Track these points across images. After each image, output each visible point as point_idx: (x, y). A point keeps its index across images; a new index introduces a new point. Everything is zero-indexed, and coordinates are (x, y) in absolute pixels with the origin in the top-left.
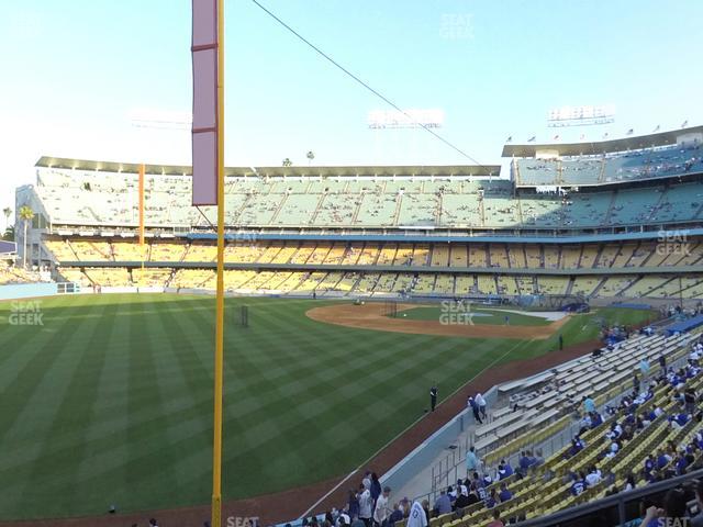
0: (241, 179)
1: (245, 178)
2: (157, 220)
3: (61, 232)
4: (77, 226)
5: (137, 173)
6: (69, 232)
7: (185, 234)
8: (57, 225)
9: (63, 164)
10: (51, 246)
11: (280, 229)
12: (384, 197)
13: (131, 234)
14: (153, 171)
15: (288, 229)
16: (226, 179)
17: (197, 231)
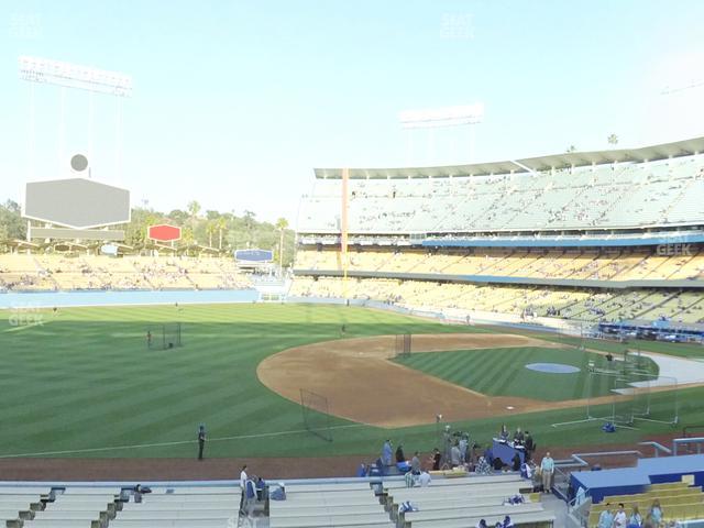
0: (507, 176)
1: (512, 176)
2: (397, 226)
3: (306, 241)
4: (322, 235)
5: (341, 178)
6: (312, 241)
7: (420, 242)
8: (306, 235)
9: (336, 175)
10: (300, 255)
11: (515, 233)
12: (667, 185)
13: (370, 242)
14: (420, 174)
15: (525, 233)
16: (492, 177)
17: (433, 238)
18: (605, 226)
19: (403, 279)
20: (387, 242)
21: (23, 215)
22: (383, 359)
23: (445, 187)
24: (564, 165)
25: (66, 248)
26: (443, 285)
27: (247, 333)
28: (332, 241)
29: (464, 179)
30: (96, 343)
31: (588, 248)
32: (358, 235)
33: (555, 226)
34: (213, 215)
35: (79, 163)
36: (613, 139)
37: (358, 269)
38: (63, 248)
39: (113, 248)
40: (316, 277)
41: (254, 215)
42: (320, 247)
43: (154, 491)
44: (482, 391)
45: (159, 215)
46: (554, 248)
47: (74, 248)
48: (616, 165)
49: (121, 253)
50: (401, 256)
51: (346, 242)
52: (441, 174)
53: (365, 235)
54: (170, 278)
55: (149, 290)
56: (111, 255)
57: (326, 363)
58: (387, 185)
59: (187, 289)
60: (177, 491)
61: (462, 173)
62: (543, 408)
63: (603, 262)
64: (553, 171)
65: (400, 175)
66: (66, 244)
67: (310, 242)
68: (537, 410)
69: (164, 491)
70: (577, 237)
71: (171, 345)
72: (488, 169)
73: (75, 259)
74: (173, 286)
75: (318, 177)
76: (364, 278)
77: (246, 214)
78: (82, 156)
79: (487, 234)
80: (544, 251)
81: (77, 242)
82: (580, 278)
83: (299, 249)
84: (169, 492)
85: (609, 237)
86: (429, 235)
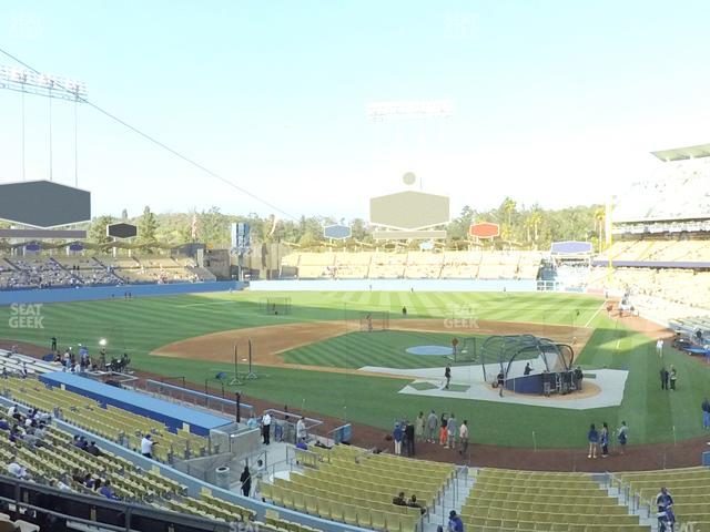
9: (680, 156)
25: (393, 246)
35: (409, 178)
38: (390, 247)
39: (429, 246)
56: (430, 251)
66: (392, 243)
74: (461, 276)
78: (412, 174)
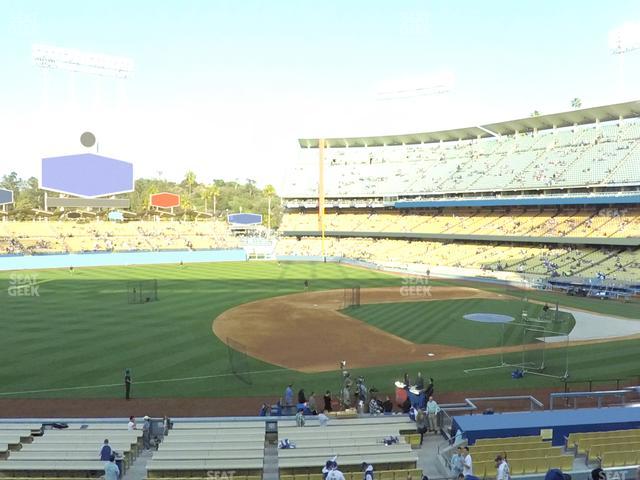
0: (475, 140)
1: (479, 140)
2: (371, 190)
3: (290, 205)
4: (305, 199)
6: (296, 204)
7: (393, 203)
8: (290, 199)
10: (286, 218)
11: (479, 194)
12: (616, 145)
13: (347, 204)
14: (395, 142)
15: (487, 194)
16: (461, 142)
17: (405, 200)
18: (561, 185)
19: (377, 237)
20: (363, 204)
21: (40, 187)
22: (332, 310)
23: (417, 153)
24: (527, 130)
25: (78, 215)
26: (413, 243)
27: (223, 288)
28: (313, 205)
29: (435, 145)
30: (85, 299)
31: (546, 207)
32: (336, 199)
33: (515, 186)
34: (219, 183)
35: (88, 139)
36: (576, 103)
37: (337, 230)
38: (74, 216)
39: (119, 215)
40: (299, 238)
41: (254, 182)
42: (303, 210)
43: (70, 426)
44: (412, 340)
45: (172, 184)
46: (515, 207)
47: (85, 215)
48: (575, 128)
49: (127, 219)
50: (375, 217)
51: (324, 205)
52: (414, 141)
53: (343, 198)
54: (168, 241)
55: (149, 251)
56: (118, 221)
57: (279, 314)
58: (364, 153)
59: (182, 250)
60: (91, 426)
61: (432, 139)
62: (463, 355)
63: (559, 219)
64: (517, 135)
65: (376, 143)
66: (77, 211)
67: (293, 206)
68: (457, 357)
69: (79, 426)
70: (536, 197)
71: (148, 300)
72: (456, 135)
73: (86, 225)
74: (170, 247)
75: (302, 147)
76: (342, 237)
77: (247, 182)
78: (91, 134)
79: (453, 195)
80: (506, 210)
81: (88, 210)
82: (537, 235)
83: (285, 212)
84: (83, 427)
85: (565, 196)
86: (401, 197)
